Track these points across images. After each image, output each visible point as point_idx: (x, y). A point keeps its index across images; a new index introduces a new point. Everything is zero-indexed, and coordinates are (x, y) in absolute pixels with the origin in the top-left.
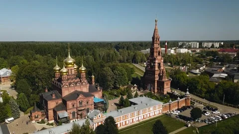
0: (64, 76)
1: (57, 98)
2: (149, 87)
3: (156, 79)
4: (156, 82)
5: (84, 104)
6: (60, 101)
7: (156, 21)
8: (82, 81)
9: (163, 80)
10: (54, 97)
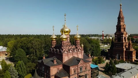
0: (64, 42)
1: (58, 64)
2: (117, 56)
3: (124, 50)
4: (124, 52)
5: (83, 69)
6: (61, 67)
7: (121, 5)
8: (78, 48)
9: (131, 50)
10: (55, 63)
